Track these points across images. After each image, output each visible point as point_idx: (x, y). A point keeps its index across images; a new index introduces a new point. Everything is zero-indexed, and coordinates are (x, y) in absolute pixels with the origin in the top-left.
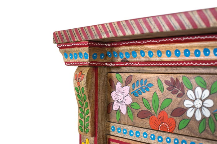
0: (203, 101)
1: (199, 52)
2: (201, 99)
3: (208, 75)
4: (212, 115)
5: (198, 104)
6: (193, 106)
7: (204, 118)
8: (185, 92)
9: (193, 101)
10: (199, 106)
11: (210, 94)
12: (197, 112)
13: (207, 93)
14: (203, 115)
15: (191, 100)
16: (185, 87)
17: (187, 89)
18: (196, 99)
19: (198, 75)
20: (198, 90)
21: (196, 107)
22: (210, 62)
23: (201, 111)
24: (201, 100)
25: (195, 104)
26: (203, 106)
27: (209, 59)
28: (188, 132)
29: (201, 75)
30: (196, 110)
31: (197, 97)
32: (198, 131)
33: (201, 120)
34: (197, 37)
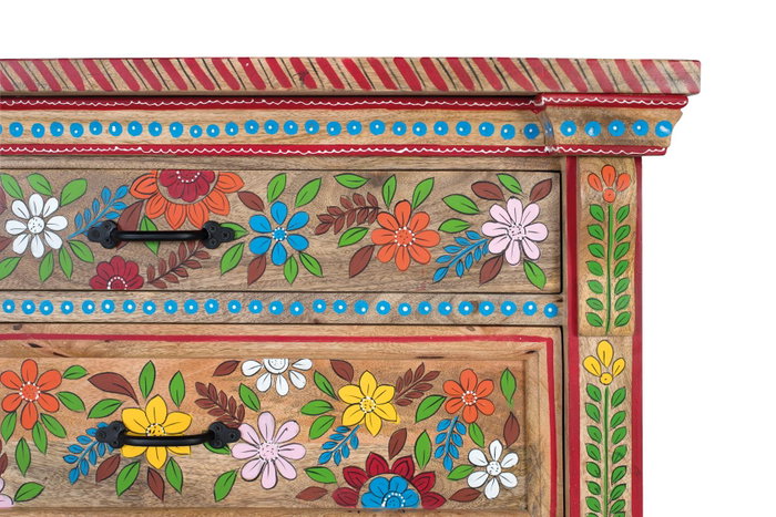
0: (46, 220)
1: (43, 129)
2: (41, 216)
3: (55, 171)
4: (66, 244)
5: (36, 225)
6: (27, 232)
7: (49, 251)
8: (8, 206)
9: (26, 221)
10: (39, 230)
11: (60, 206)
12: (34, 241)
13: (53, 204)
14: (46, 246)
15: (20, 219)
16: (7, 195)
17: (12, 199)
18: (32, 217)
19: (35, 171)
20: (36, 200)
21: (33, 231)
22: (62, 147)
23: (43, 239)
24: (42, 218)
25: (30, 226)
26: (46, 228)
27: (62, 143)
28: (16, 282)
29: (40, 172)
30: (32, 238)
31: (34, 214)
32: (38, 278)
33: (44, 257)
34: (41, 101)
